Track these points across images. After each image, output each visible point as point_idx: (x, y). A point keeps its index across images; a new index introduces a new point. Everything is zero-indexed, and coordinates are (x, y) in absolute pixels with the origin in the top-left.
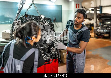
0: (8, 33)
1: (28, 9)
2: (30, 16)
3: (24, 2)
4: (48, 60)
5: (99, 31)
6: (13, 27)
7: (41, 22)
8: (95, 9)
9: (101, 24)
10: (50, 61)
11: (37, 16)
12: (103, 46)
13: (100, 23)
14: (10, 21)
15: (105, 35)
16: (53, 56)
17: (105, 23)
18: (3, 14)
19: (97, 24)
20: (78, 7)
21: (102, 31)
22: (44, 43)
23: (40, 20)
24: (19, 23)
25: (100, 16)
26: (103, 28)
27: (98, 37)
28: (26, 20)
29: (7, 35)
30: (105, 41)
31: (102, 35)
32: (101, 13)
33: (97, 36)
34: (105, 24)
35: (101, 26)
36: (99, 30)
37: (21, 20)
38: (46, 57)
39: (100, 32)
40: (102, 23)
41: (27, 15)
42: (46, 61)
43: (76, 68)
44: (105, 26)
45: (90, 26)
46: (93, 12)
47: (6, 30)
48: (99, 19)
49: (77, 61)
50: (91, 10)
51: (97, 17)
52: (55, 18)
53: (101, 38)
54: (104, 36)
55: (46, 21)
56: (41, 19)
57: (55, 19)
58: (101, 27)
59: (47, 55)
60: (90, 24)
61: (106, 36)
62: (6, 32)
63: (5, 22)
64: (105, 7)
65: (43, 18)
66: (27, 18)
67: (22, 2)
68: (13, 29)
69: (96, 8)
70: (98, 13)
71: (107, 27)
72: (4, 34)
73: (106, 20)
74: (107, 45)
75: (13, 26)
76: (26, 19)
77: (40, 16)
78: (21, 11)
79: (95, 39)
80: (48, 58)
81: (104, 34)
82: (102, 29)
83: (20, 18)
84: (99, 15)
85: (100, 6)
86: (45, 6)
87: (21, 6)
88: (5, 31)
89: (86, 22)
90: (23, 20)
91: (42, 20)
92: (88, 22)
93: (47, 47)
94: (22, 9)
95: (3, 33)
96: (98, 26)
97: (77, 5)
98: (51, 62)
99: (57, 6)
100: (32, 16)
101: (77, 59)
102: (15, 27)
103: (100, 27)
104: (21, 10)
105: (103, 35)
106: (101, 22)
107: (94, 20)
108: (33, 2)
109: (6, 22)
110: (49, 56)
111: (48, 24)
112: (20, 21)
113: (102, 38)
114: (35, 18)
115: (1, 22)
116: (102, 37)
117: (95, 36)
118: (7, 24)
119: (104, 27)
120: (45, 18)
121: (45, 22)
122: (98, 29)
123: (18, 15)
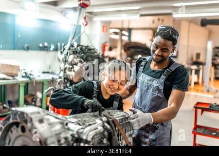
9: (129, 58)
13: (128, 56)
20: (105, 30)
46: (117, 37)
51: (124, 47)
69: (121, 30)
97: (104, 27)
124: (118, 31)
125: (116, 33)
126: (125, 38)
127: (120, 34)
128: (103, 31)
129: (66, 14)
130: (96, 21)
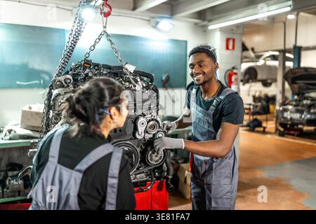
0: (37, 114)
1: (92, 48)
2: (97, 65)
3: (81, 28)
4: (140, 182)
5: (289, 117)
6: (50, 94)
7: (125, 82)
8: (282, 54)
9: (296, 97)
10: (146, 185)
11: (115, 67)
12: (297, 157)
13: (294, 94)
14: (43, 79)
15: (306, 128)
16: (155, 174)
17: (306, 95)
18: (25, 60)
19: (285, 98)
20: (231, 47)
21: (297, 116)
22: (131, 136)
23: (122, 77)
24: (66, 83)
25: (293, 74)
26: (300, 108)
27: (286, 132)
28: (87, 75)
29: (35, 119)
30: (305, 145)
31: (295, 127)
32: (296, 66)
33: (282, 129)
34: (307, 98)
35: (294, 103)
36: (289, 112)
37: (74, 74)
38: (136, 175)
39: (291, 119)
40: (298, 95)
41: (87, 63)
42: (136, 184)
43: (213, 205)
44: (305, 102)
45: (264, 103)
46: (276, 63)
47: (31, 106)
48: (289, 84)
49: (213, 187)
50: (269, 59)
51: (285, 77)
52: (166, 75)
53: (293, 135)
54: (301, 130)
55: (139, 80)
56: (125, 74)
57: (168, 79)
58: (295, 106)
59: (138, 169)
60: (266, 96)
61: (307, 130)
62: (32, 110)
63: (28, 83)
64: (308, 49)
65: (130, 73)
66: (87, 70)
67: (76, 27)
68: (51, 97)
69: (284, 51)
70: (289, 67)
71: (310, 107)
72: (26, 115)
73: (311, 87)
74: (308, 155)
75: (51, 90)
76: (86, 72)
77: (122, 68)
78: (72, 51)
79: (277, 137)
80: (141, 177)
81: (304, 125)
82: (297, 111)
83: (71, 70)
84: (291, 70)
85: (295, 47)
86: (140, 43)
87: (72, 39)
88: (30, 108)
89: (256, 92)
90: (78, 74)
91: (129, 78)
92: (261, 92)
93: (139, 150)
94: (74, 45)
95: (24, 112)
96: (287, 102)
97: (228, 40)
98: (149, 187)
99: (175, 41)
100: (103, 65)
101: (214, 183)
102: (55, 92)
103: (292, 105)
104: (73, 48)
105: (300, 126)
106: (297, 91)
107: (276, 86)
108: (105, 27)
109: (31, 83)
110: (143, 172)
111: (143, 87)
112: (71, 78)
113: (295, 137)
114: (109, 71)
115: (18, 83)
116: (296, 133)
117: (277, 129)
118: (35, 89)
119: (303, 105)
120: (136, 73)
121: (137, 82)
122: (286, 110)
123: (65, 63)
124: (277, 53)
125: (274, 58)
126: (289, 64)
127: (281, 58)
128: (227, 48)
129: (157, 23)
130: (212, 31)
